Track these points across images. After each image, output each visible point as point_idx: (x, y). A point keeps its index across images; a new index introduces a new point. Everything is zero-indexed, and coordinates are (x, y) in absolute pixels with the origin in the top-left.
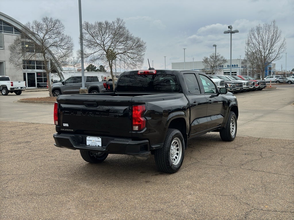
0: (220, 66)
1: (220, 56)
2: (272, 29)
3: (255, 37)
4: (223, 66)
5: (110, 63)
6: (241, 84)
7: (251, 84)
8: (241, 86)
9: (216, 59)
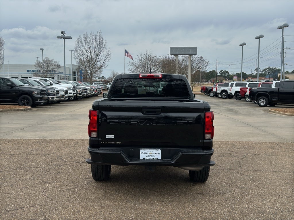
1: (54, 61)
2: (98, 38)
3: (83, 44)
6: (86, 90)
7: (92, 90)
8: (87, 91)
9: (49, 63)
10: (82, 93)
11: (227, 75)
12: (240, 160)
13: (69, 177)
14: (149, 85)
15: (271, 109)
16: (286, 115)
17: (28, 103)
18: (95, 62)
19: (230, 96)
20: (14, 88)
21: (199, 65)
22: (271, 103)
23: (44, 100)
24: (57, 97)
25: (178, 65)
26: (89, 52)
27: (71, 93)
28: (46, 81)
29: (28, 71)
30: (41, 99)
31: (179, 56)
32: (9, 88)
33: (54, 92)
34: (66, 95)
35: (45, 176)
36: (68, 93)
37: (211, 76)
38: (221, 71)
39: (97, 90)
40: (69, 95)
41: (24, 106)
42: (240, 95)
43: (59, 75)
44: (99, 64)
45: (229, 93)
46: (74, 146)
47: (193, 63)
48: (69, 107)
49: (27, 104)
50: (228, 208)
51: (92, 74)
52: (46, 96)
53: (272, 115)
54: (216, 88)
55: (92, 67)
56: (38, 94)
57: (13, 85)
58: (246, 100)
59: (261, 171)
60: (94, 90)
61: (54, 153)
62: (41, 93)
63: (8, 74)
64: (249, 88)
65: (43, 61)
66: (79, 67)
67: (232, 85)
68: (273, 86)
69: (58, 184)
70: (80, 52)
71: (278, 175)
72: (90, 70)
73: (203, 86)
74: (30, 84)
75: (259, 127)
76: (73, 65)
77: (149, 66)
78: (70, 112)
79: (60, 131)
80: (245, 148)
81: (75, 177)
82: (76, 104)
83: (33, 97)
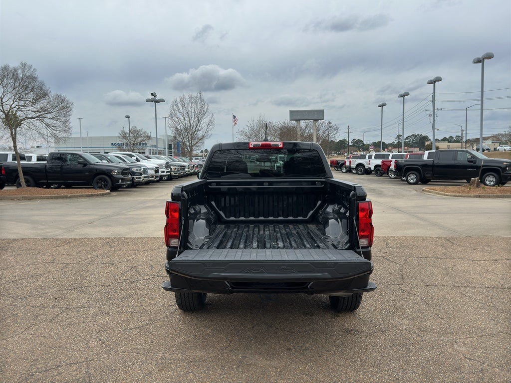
0: (143, 144)
1: (143, 131)
2: (198, 101)
3: (179, 109)
4: (146, 144)
5: (12, 132)
6: (183, 167)
7: (191, 167)
8: (184, 169)
9: (137, 134)
10: (178, 171)
11: (360, 144)
12: (401, 268)
13: (143, 303)
14: (264, 159)
15: (425, 187)
16: (447, 195)
17: (107, 185)
18: (195, 131)
19: (368, 172)
20: (87, 167)
21: (327, 133)
22: (423, 180)
23: (127, 181)
24: (145, 177)
25: (299, 133)
26: (187, 118)
27: (164, 172)
28: (131, 156)
29: (112, 144)
30: (123, 180)
31: (301, 121)
32: (80, 167)
33: (140, 170)
34: (157, 175)
35: (107, 302)
36: (160, 171)
37: (341, 146)
38: (354, 140)
39: (197, 167)
40: (160, 173)
41: (100, 190)
42: (382, 170)
43: (151, 148)
44: (200, 133)
45: (366, 168)
46: (159, 248)
47: (319, 130)
48: (159, 190)
49: (105, 187)
50: (399, 361)
51: (191, 147)
52: (130, 176)
53: (428, 196)
54: (350, 162)
55: (192, 138)
56: (118, 173)
57: (86, 163)
58: (389, 177)
59: (436, 286)
60: (193, 167)
61: (127, 261)
62: (122, 172)
63: (88, 149)
64: (394, 160)
65: (130, 131)
66: (175, 137)
67: (370, 157)
68: (425, 158)
69: (124, 317)
70: (176, 119)
71: (464, 293)
72: (189, 142)
73: (332, 159)
74: (109, 161)
75: (415, 213)
76: (168, 136)
77: (263, 135)
78: (160, 196)
79: (143, 225)
80: (404, 247)
81: (153, 302)
82: (170, 186)
83: (112, 178)
